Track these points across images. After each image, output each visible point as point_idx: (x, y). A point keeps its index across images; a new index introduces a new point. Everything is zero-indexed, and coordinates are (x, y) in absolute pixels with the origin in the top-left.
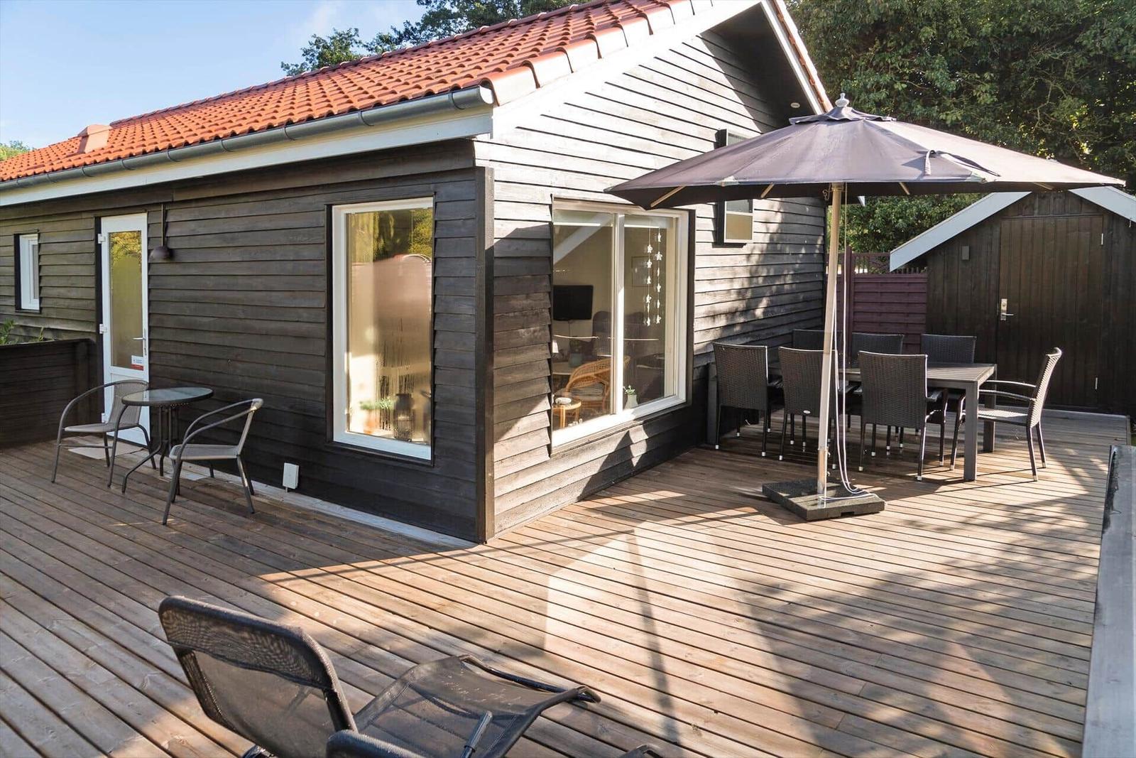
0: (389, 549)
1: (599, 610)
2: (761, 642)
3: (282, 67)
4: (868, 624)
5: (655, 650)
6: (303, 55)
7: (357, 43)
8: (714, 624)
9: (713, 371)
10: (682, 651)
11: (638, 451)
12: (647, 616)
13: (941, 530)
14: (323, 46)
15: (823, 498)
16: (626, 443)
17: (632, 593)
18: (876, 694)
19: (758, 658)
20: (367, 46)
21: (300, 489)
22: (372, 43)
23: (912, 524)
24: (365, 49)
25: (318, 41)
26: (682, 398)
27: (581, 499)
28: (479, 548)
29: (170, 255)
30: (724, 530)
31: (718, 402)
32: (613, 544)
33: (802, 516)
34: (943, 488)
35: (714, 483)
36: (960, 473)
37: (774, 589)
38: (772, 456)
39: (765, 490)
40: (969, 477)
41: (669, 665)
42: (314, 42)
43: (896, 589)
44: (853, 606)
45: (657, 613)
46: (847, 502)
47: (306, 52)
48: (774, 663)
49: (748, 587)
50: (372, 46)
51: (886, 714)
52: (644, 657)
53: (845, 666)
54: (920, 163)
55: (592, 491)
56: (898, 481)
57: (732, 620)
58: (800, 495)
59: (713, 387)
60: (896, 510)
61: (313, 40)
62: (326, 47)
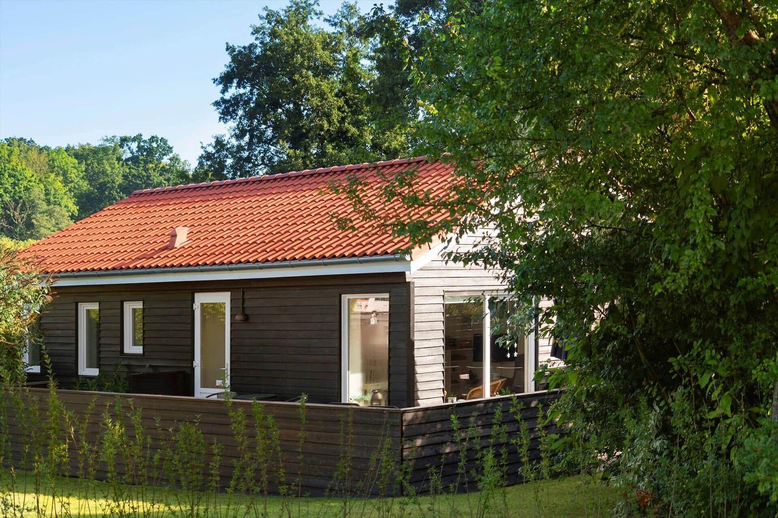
3: (227, 49)
6: (252, 33)
7: (316, 14)
14: (276, 21)
20: (329, 21)
22: (335, 17)
24: (327, 24)
25: (270, 16)
29: (246, 318)
42: (265, 16)
47: (256, 31)
50: (336, 20)
61: (264, 14)
62: (280, 22)
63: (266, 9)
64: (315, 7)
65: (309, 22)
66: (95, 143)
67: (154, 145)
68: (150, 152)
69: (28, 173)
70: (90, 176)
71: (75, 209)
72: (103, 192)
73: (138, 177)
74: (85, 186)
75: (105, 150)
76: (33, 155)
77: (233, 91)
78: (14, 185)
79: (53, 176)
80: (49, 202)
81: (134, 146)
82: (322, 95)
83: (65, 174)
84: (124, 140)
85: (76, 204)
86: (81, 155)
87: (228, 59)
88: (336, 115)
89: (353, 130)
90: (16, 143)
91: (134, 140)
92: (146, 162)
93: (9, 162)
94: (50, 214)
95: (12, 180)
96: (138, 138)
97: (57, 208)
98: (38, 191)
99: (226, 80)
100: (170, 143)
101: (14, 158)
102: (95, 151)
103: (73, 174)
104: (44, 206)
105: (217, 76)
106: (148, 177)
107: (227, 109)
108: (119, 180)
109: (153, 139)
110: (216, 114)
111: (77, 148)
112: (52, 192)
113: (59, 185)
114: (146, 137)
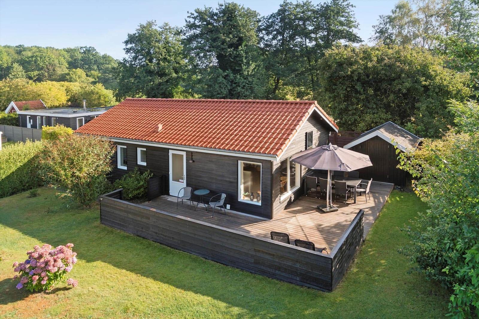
0: (257, 221)
1: (295, 229)
2: (320, 233)
4: (334, 230)
5: (305, 235)
8: (312, 231)
9: (305, 180)
10: (309, 235)
11: (293, 199)
12: (303, 230)
13: (347, 214)
15: (328, 209)
16: (291, 198)
17: (299, 227)
18: (334, 238)
19: (319, 235)
21: (231, 209)
22: (162, 26)
23: (342, 213)
24: (159, 28)
26: (299, 186)
27: (284, 210)
28: (271, 220)
30: (311, 215)
31: (306, 186)
32: (293, 219)
33: (324, 212)
34: (350, 205)
35: (307, 205)
36: (353, 201)
37: (320, 225)
38: (318, 198)
39: (317, 207)
40: (355, 203)
41: (308, 236)
43: (339, 225)
44: (332, 227)
45: (304, 230)
46: (332, 209)
47: (137, 30)
48: (321, 236)
49: (316, 225)
51: (335, 241)
52: (304, 235)
53: (330, 236)
54: (340, 166)
55: (286, 208)
56: (342, 204)
57: (315, 230)
58: (324, 208)
59: (305, 184)
60: (341, 210)
61: (140, 25)
62: (144, 27)
63: (140, 24)
64: (155, 23)
65: (153, 27)
66: (72, 48)
67: (91, 49)
68: (89, 51)
69: (53, 56)
70: (71, 57)
71: (67, 66)
72: (76, 61)
73: (86, 57)
74: (70, 59)
75: (75, 50)
76: (54, 51)
77: (129, 46)
78: (49, 60)
79: (60, 57)
80: (60, 64)
81: (85, 49)
82: (159, 48)
83: (64, 56)
84: (81, 48)
85: (68, 64)
86: (68, 51)
87: (127, 37)
88: (163, 54)
89: (169, 58)
90: (49, 48)
91: (84, 48)
92: (88, 53)
93: (47, 54)
94: (60, 67)
95: (48, 58)
96: (86, 47)
97: (62, 66)
98: (56, 61)
99: (127, 42)
100: (95, 48)
101: (49, 53)
102: (71, 50)
103: (66, 56)
104: (58, 65)
105: (124, 41)
106: (89, 57)
107: (128, 51)
108: (80, 58)
109: (90, 47)
110: (124, 52)
111: (66, 48)
112: (61, 61)
113: (62, 59)
114: (88, 47)
